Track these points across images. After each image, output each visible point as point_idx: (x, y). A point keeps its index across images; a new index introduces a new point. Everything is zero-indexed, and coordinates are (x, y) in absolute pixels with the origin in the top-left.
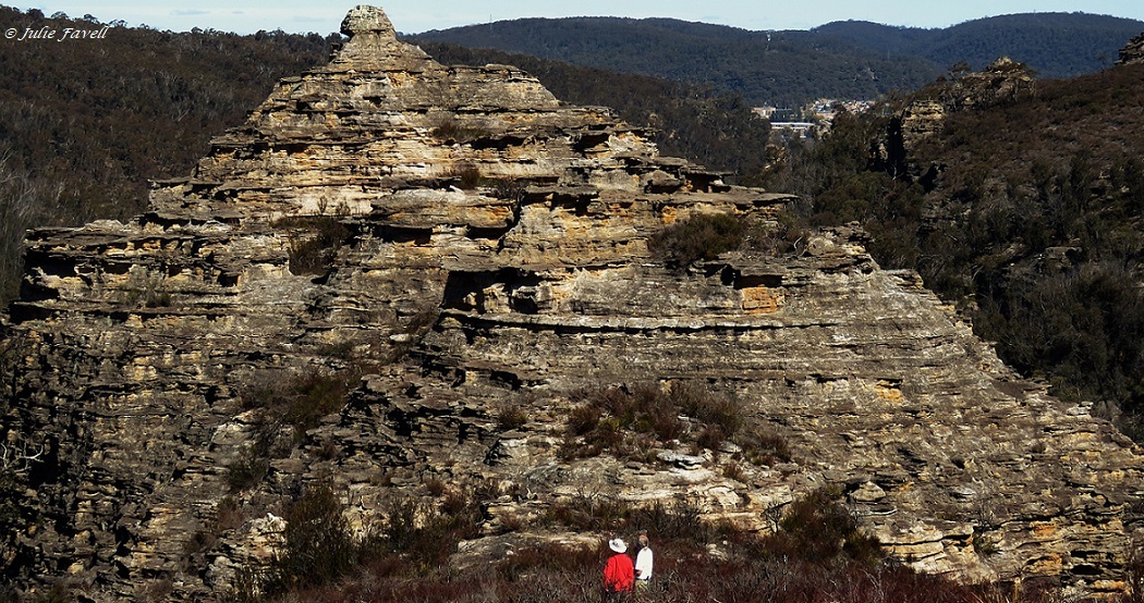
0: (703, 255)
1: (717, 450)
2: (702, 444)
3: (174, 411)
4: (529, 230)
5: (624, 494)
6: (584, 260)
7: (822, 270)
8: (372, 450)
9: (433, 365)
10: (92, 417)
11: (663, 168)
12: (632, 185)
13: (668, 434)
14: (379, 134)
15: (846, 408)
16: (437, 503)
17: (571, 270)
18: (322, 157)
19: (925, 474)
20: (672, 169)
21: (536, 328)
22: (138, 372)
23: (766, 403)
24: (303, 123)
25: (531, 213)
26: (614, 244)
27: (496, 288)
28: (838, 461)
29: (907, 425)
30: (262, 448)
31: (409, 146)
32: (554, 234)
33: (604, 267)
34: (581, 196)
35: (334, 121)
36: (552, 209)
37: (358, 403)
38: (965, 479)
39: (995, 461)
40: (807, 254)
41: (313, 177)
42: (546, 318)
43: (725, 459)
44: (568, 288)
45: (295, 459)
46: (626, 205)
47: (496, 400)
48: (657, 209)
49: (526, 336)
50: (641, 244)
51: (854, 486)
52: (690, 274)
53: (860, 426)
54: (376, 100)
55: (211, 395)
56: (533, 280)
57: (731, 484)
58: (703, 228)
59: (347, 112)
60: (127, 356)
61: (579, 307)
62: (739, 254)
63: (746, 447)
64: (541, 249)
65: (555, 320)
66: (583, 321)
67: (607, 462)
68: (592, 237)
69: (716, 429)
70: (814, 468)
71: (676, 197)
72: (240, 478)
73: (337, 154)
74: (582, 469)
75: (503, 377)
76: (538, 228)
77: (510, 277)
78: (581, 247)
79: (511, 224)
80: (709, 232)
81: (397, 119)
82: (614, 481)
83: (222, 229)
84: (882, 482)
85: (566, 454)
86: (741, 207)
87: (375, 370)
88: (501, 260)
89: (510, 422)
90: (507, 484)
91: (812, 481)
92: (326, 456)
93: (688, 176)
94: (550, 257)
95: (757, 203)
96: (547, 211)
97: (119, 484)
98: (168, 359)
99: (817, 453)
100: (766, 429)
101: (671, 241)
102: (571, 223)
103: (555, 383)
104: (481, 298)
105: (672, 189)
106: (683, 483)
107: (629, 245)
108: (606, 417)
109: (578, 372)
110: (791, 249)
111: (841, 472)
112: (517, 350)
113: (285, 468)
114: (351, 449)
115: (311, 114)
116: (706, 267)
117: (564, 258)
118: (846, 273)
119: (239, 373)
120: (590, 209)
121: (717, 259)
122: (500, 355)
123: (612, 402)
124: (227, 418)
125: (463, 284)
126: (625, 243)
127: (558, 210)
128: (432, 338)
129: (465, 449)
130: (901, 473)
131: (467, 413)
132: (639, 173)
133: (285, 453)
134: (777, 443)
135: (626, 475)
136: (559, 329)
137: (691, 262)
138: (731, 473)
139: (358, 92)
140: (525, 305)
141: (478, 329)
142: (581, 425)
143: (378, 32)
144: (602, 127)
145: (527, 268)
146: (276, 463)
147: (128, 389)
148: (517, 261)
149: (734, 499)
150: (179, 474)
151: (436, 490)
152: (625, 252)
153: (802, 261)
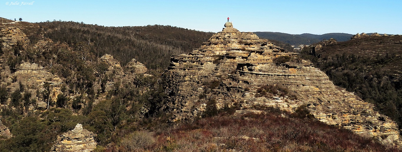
0: (282, 62)
1: (284, 97)
2: (281, 95)
3: (192, 85)
4: (252, 57)
5: (266, 104)
6: (261, 62)
7: (304, 66)
8: (223, 93)
9: (234, 79)
10: (179, 85)
11: (276, 48)
12: (271, 51)
13: (275, 93)
14: (229, 42)
15: (308, 91)
16: (233, 103)
17: (259, 64)
18: (220, 46)
19: (323, 103)
20: (278, 48)
21: (252, 74)
22: (187, 78)
23: (293, 89)
24: (217, 40)
25: (252, 54)
26: (267, 60)
27: (246, 67)
28: (306, 100)
29: (319, 94)
30: (205, 92)
31: (234, 44)
32: (256, 58)
33: (265, 64)
34: (261, 52)
35: (222, 40)
36: (256, 53)
37: (221, 85)
38: (330, 105)
39: (336, 102)
40: (301, 63)
41: (218, 49)
42: (254, 72)
43: (285, 98)
44: (258, 67)
45: (210, 94)
46: (269, 54)
47: (245, 86)
48: (275, 55)
49: (250, 75)
50: (272, 60)
51: (309, 105)
52: (280, 66)
53: (310, 94)
54: (229, 37)
55: (198, 83)
56: (252, 65)
57: (286, 103)
58: (283, 58)
59: (224, 39)
60: (185, 76)
61: (260, 70)
62: (289, 62)
63: (289, 96)
64: (254, 60)
65: (256, 73)
66: (261, 73)
67: (264, 98)
68: (263, 59)
69: (284, 93)
70: (302, 101)
71: (278, 53)
72: (201, 97)
73: (222, 45)
74: (259, 99)
75: (246, 82)
76: (253, 57)
77: (248, 65)
78: (261, 60)
79: (249, 56)
80: (284, 58)
81: (232, 40)
82: (265, 101)
83: (202, 56)
84: (315, 104)
85: (256, 96)
86: (289, 55)
87: (225, 80)
88: (247, 62)
89: (247, 90)
90: (245, 101)
91: (301, 104)
92: (215, 94)
93: (280, 50)
94: (255, 62)
95: (292, 55)
96: (255, 54)
97: (182, 97)
98: (192, 77)
99: (302, 98)
100: (293, 93)
101: (277, 60)
102: (259, 56)
103: (255, 83)
104: (243, 68)
106: (277, 102)
107: (269, 60)
108: (264, 90)
109: (259, 82)
110: (299, 62)
111: (307, 102)
112: (249, 77)
113: (209, 95)
114: (219, 93)
115: (219, 39)
116: (283, 64)
117: (258, 62)
118: (309, 67)
119: (203, 79)
120: (263, 54)
121: (285, 63)
122: (246, 78)
123: (265, 87)
124: (200, 87)
125: (240, 66)
126: (268, 60)
127: (257, 54)
128: (234, 75)
129: (239, 94)
130: (318, 103)
131: (239, 88)
132: (272, 49)
133: (209, 93)
134: (295, 96)
135: (267, 100)
136: (256, 74)
137: (280, 63)
138: (286, 101)
139: (226, 36)
140: (251, 70)
141: (242, 74)
142: (259, 91)
143: (230, 26)
144: (266, 42)
145: (251, 63)
146: (206, 95)
147: (185, 81)
148: (249, 62)
149: (287, 106)
150: (191, 96)
151: (233, 101)
152: (269, 61)
153: (301, 64)
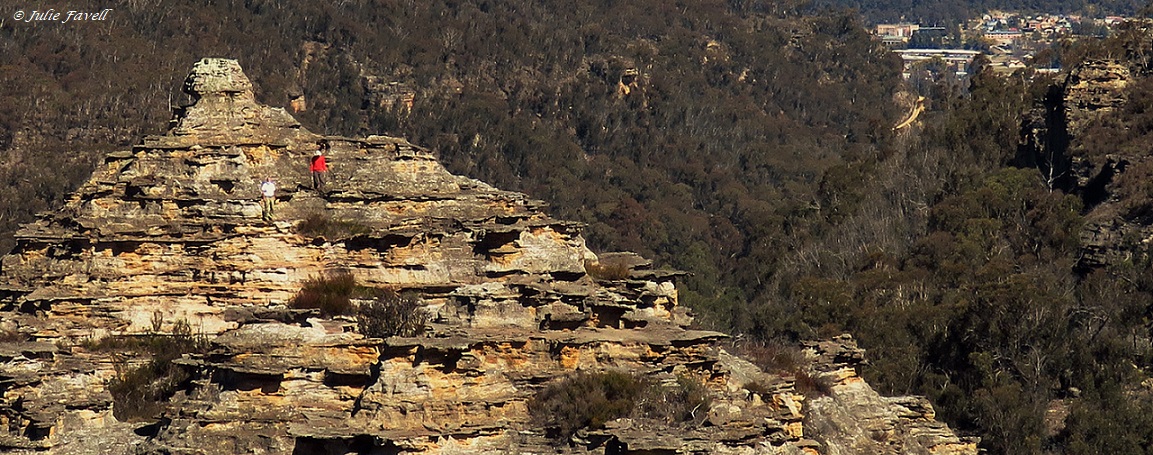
0: (587, 423)
4: (389, 389)
6: (453, 425)
7: (724, 442)
11: (565, 299)
12: (527, 318)
14: (228, 230)
17: (435, 439)
18: (157, 258)
20: (575, 300)
24: (134, 213)
25: (393, 369)
26: (487, 407)
31: (269, 246)
32: (416, 394)
33: (473, 436)
34: (451, 350)
35: (172, 211)
36: (415, 364)
40: (708, 424)
41: (145, 284)
46: (518, 345)
48: (555, 350)
50: (520, 407)
52: (573, 444)
54: (227, 185)
56: (391, 450)
58: (591, 389)
59: (189, 201)
62: (630, 422)
64: (404, 412)
68: (463, 397)
71: (579, 335)
73: (177, 256)
76: (400, 386)
77: (365, 446)
78: (450, 410)
80: (599, 395)
81: (253, 210)
83: (33, 367)
86: (655, 348)
88: (357, 424)
93: (595, 309)
94: (413, 421)
95: (677, 343)
96: (409, 366)
101: (555, 402)
102: (438, 382)
105: (573, 325)
107: (506, 408)
110: (688, 417)
115: (144, 202)
116: (590, 437)
117: (430, 424)
118: (753, 446)
120: (460, 364)
121: (603, 428)
125: (312, 451)
126: (500, 405)
127: (424, 366)
132: (536, 304)
137: (574, 431)
139: (204, 174)
143: (231, 93)
144: (512, 221)
145: (384, 436)
148: (375, 426)
152: (501, 417)
153: (700, 432)
